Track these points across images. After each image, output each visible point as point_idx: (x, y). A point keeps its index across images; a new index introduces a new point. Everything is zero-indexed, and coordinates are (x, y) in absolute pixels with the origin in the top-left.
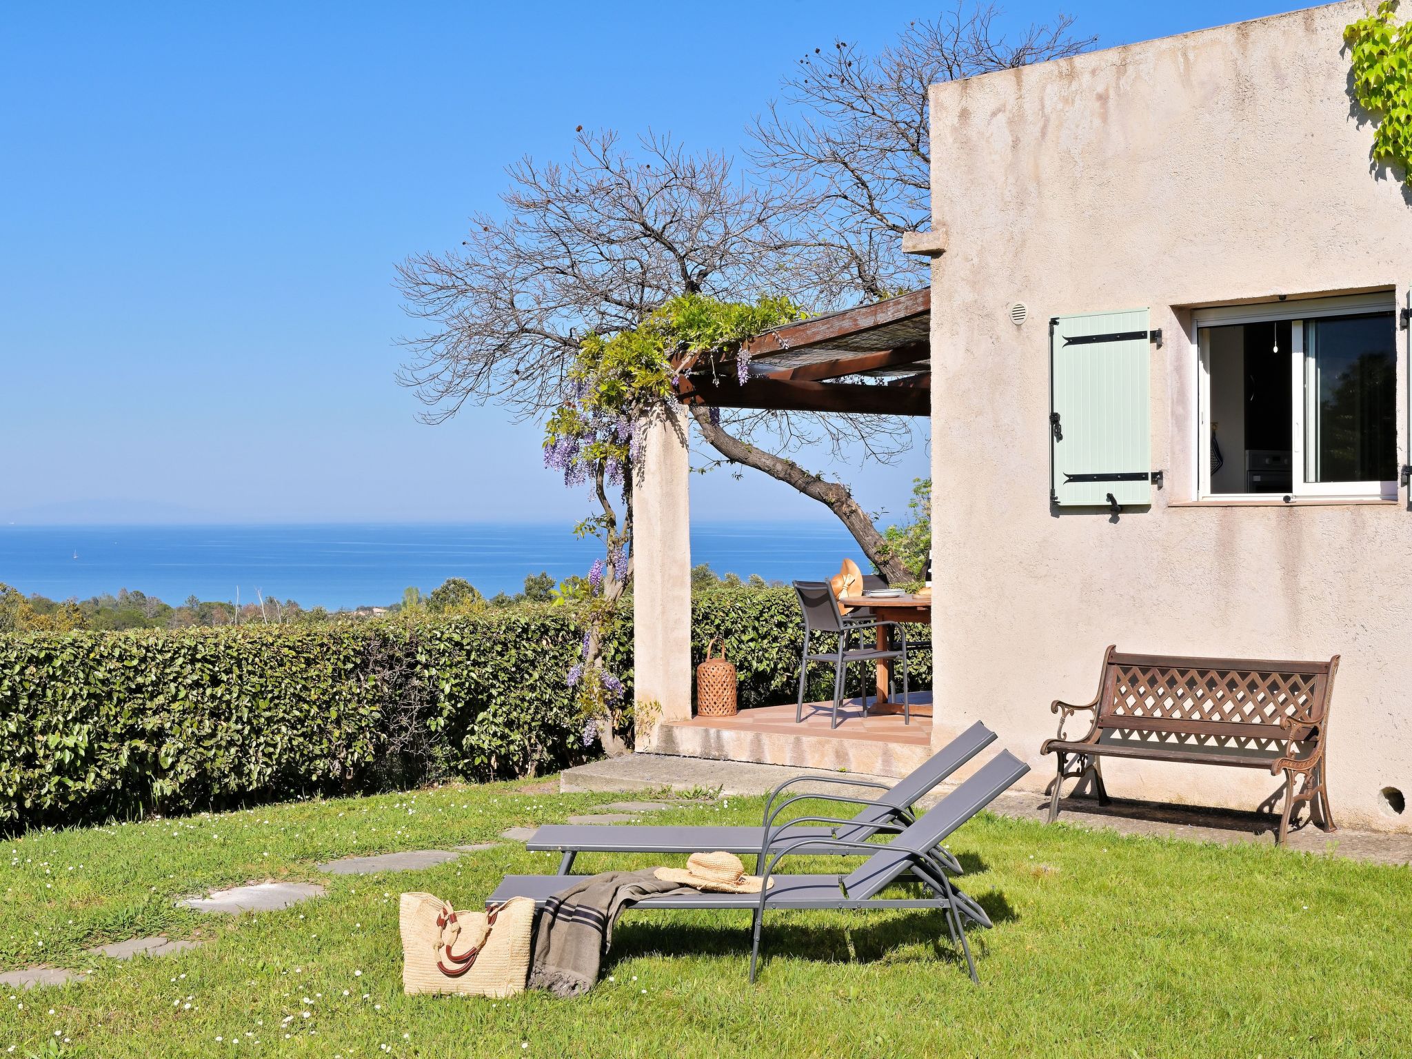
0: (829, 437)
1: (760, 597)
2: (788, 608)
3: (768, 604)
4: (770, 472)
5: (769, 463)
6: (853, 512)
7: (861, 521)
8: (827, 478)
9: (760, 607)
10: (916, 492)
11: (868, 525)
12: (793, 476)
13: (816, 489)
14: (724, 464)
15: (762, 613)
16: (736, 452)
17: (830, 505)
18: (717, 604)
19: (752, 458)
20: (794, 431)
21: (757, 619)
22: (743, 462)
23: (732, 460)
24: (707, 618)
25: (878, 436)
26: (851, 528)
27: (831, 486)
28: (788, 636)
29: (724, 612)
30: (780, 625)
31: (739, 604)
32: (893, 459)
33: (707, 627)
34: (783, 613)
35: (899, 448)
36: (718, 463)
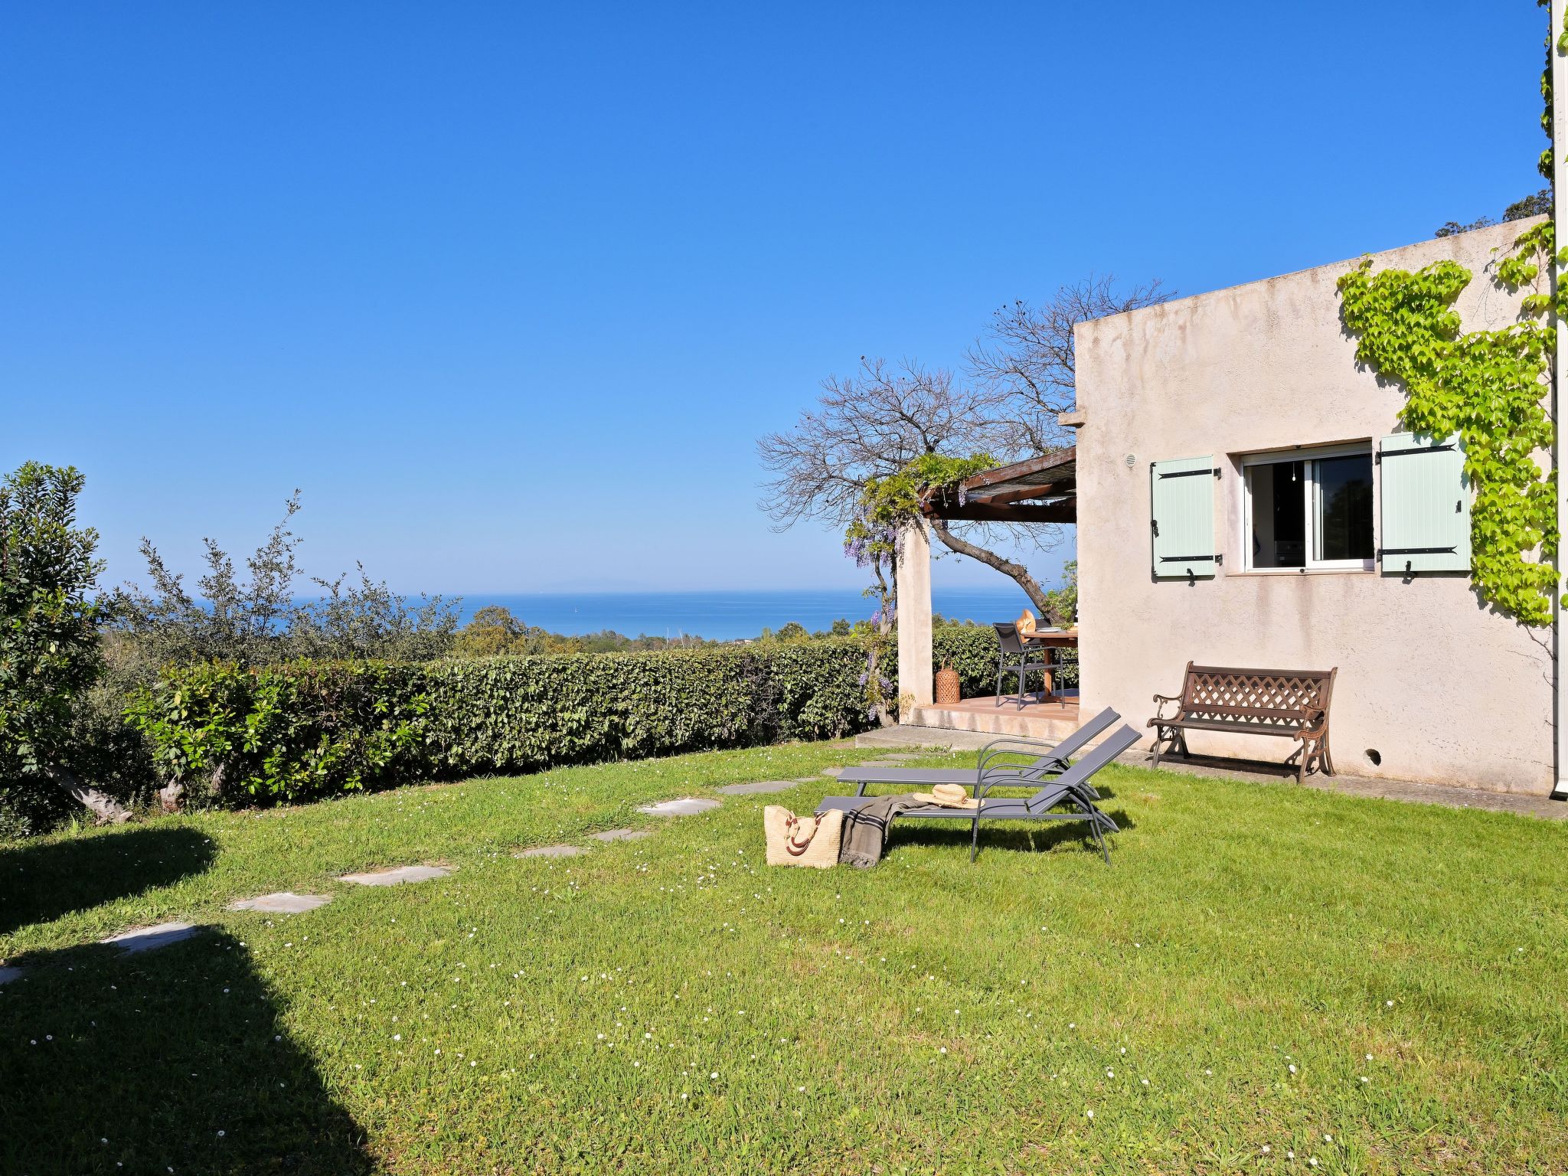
1: (973, 633)
2: (990, 639)
3: (978, 637)
4: (978, 558)
5: (977, 552)
6: (1028, 581)
7: (1033, 587)
8: (1013, 562)
9: (973, 639)
10: (1066, 569)
11: (1037, 589)
12: (990, 559)
13: (1006, 568)
14: (950, 554)
15: (974, 642)
16: (958, 546)
17: (1014, 577)
18: (947, 637)
19: (967, 550)
21: (971, 645)
22: (962, 553)
23: (955, 551)
24: (942, 645)
25: (1043, 536)
26: (1028, 591)
27: (1014, 566)
28: (990, 655)
29: (951, 641)
30: (985, 649)
31: (959, 637)
32: (1053, 549)
33: (941, 650)
34: (987, 642)
35: (1056, 543)
36: (947, 553)
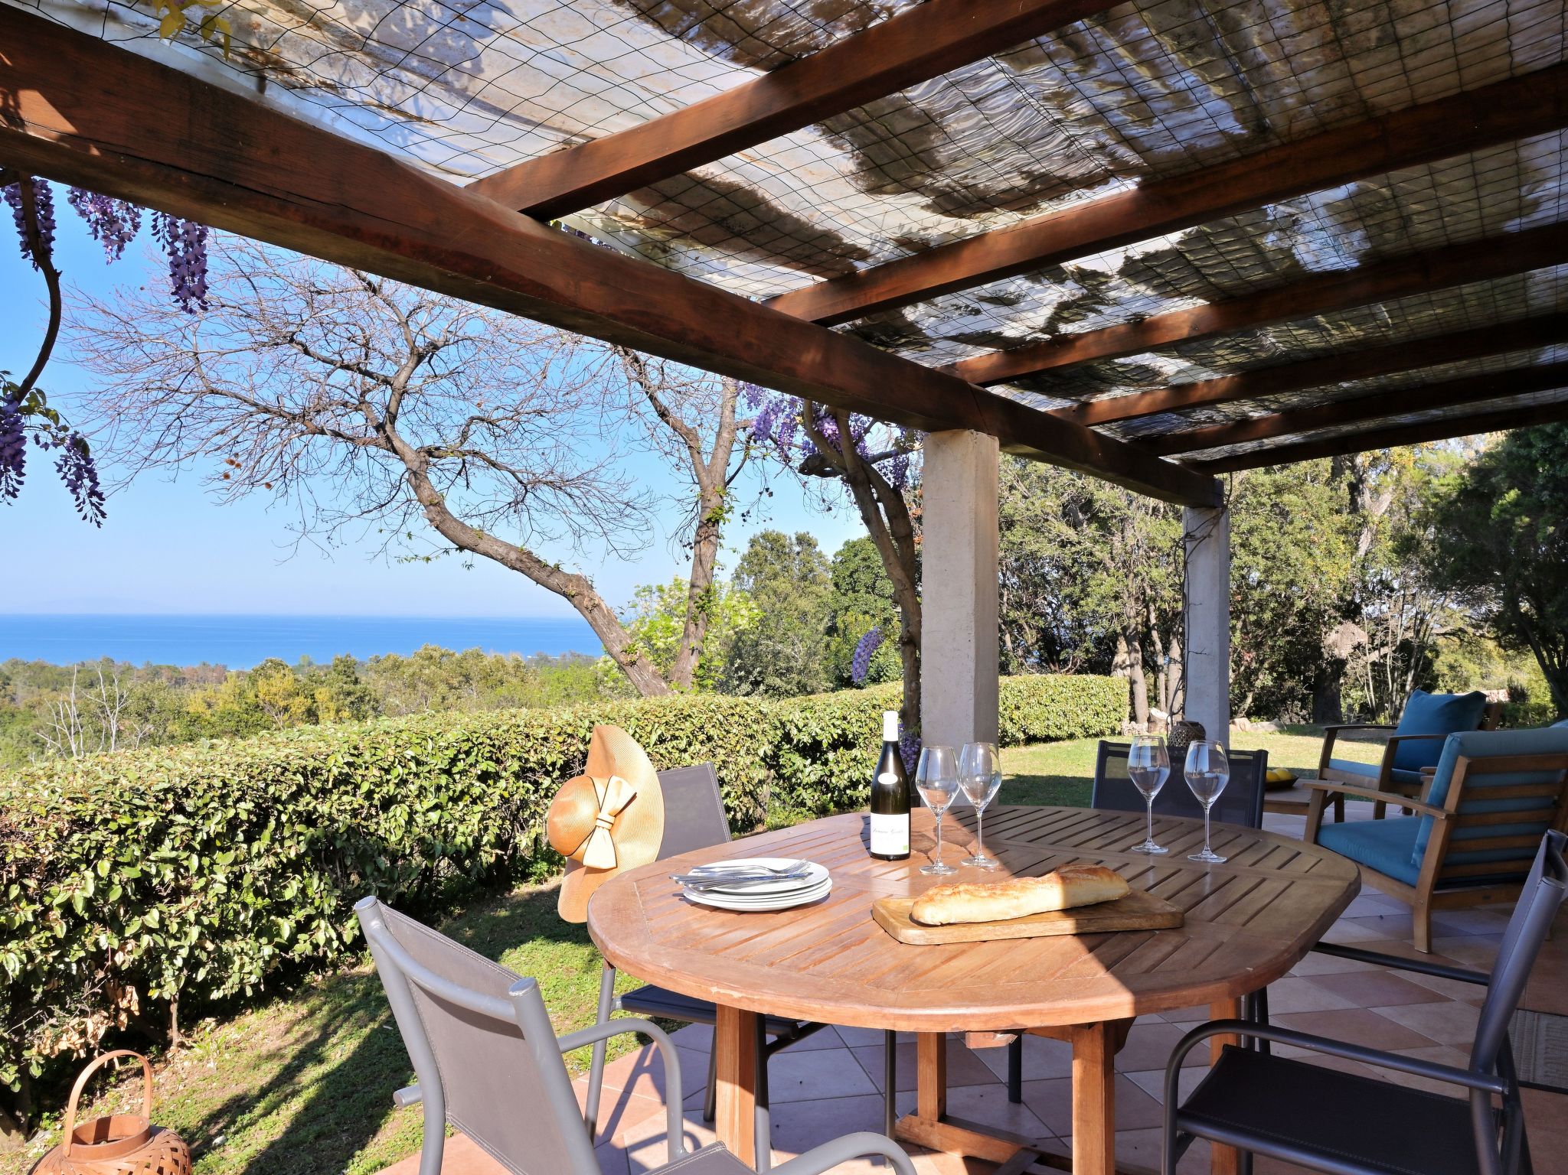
0: (570, 533)
1: (451, 737)
2: (500, 749)
3: (465, 747)
4: (503, 561)
5: (502, 551)
6: (595, 606)
7: (604, 616)
8: (567, 569)
9: (451, 753)
11: (611, 620)
12: (526, 564)
13: (554, 581)
14: (453, 552)
15: (454, 761)
16: (466, 539)
17: (569, 597)
18: (367, 756)
19: (483, 546)
20: (535, 527)
21: (448, 772)
22: (473, 550)
23: (461, 548)
24: (346, 782)
26: (593, 624)
27: (570, 578)
28: (498, 792)
29: (382, 769)
30: (484, 777)
31: (409, 753)
32: (634, 556)
33: (345, 798)
34: (490, 759)
35: (640, 544)
36: (446, 551)
